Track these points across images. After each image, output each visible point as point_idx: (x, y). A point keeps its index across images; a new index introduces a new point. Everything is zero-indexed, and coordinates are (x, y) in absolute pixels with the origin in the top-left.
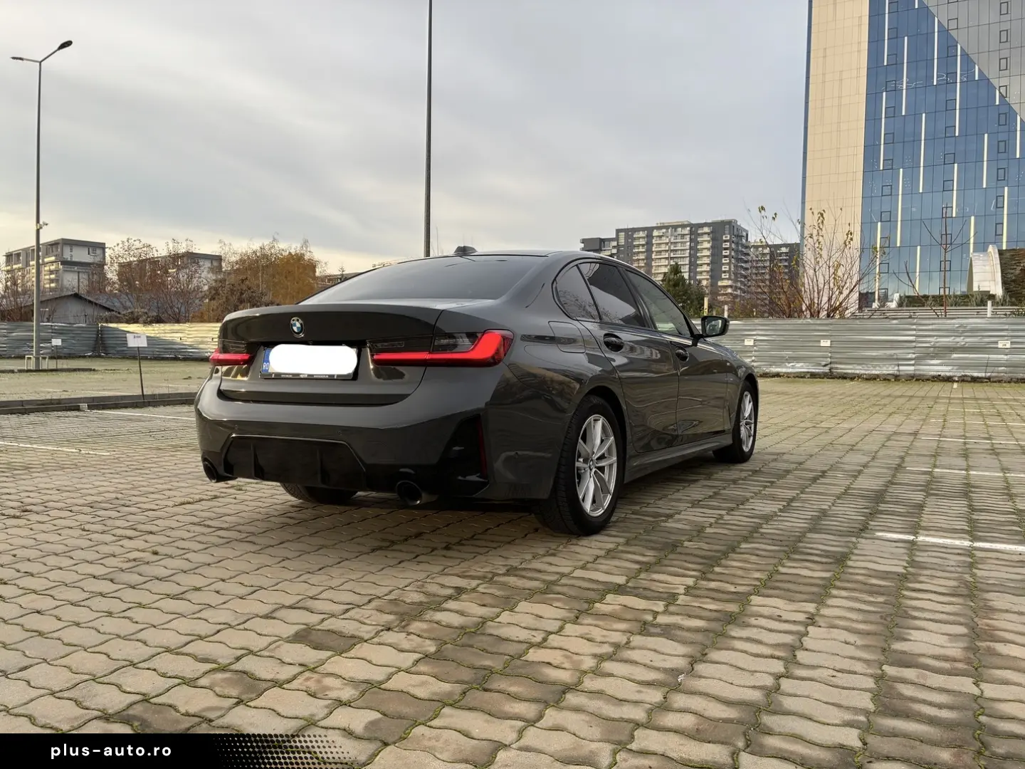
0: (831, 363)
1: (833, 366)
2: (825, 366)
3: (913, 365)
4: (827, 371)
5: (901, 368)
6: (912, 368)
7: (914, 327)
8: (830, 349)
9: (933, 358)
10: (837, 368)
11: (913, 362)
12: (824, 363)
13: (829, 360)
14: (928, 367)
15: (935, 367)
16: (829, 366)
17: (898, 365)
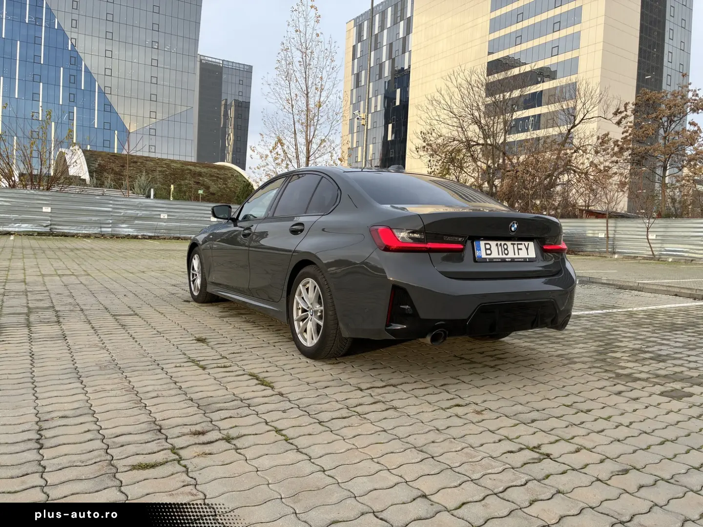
0: (51, 225)
1: (52, 227)
2: (47, 226)
3: (110, 227)
4: (48, 230)
5: (103, 229)
6: (110, 229)
7: (111, 202)
8: (50, 214)
9: (123, 223)
10: (56, 229)
11: (111, 225)
12: (45, 225)
13: (49, 222)
14: (120, 229)
15: (125, 229)
16: (49, 227)
17: (101, 227)
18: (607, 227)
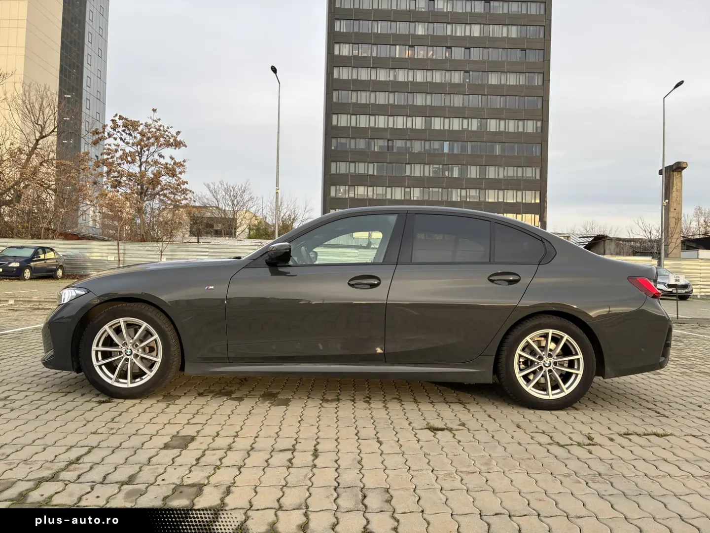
18: (119, 250)
